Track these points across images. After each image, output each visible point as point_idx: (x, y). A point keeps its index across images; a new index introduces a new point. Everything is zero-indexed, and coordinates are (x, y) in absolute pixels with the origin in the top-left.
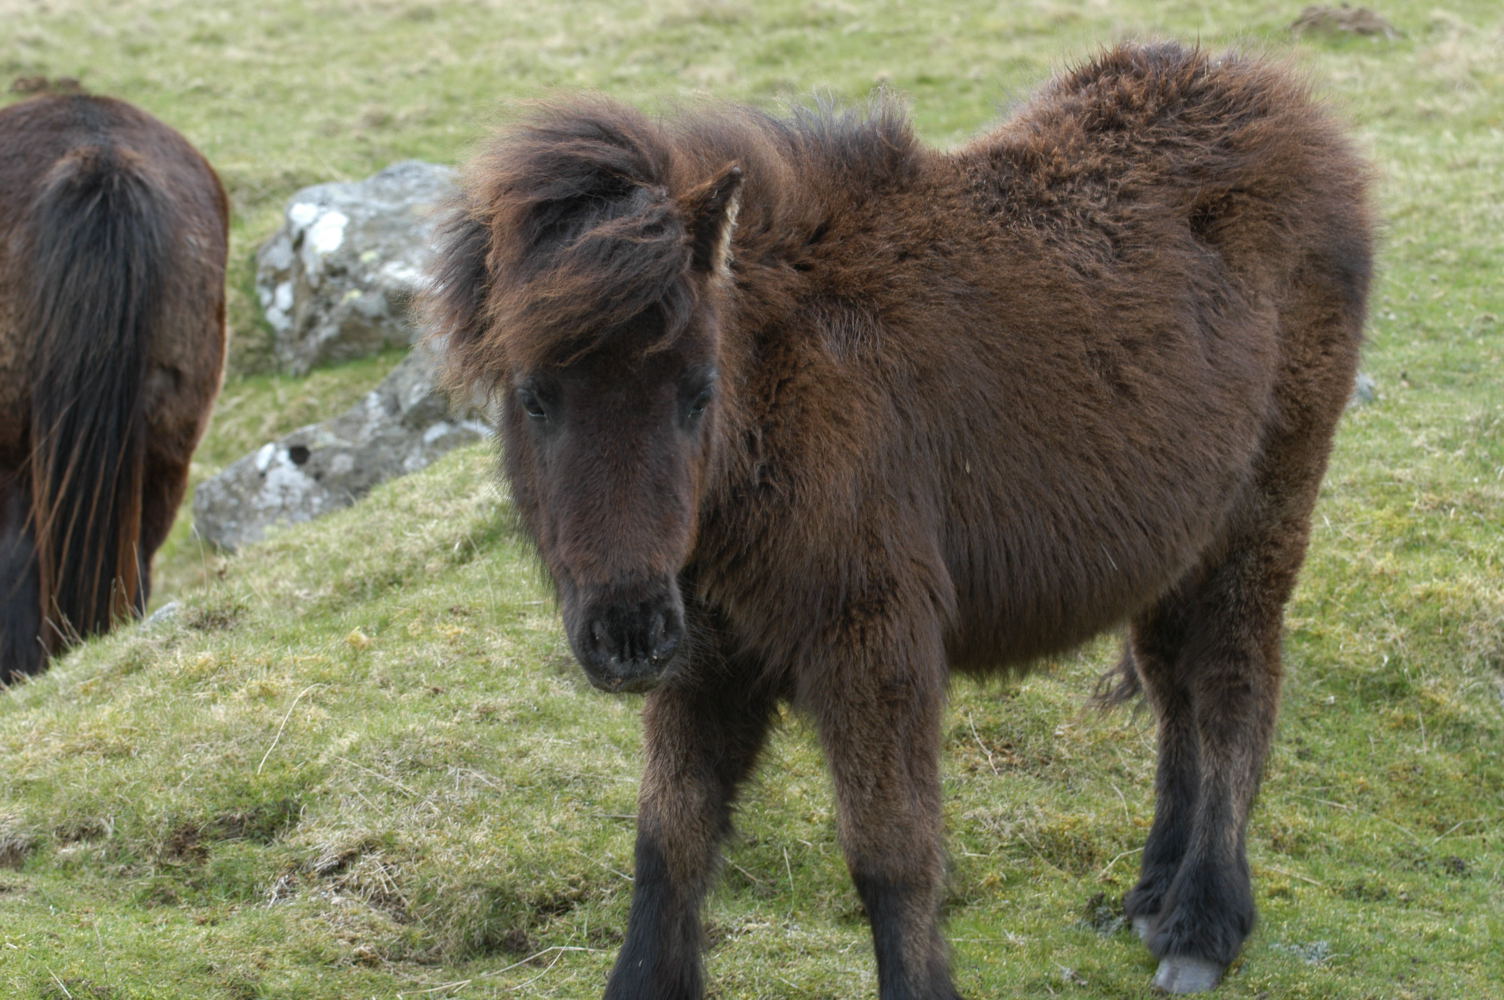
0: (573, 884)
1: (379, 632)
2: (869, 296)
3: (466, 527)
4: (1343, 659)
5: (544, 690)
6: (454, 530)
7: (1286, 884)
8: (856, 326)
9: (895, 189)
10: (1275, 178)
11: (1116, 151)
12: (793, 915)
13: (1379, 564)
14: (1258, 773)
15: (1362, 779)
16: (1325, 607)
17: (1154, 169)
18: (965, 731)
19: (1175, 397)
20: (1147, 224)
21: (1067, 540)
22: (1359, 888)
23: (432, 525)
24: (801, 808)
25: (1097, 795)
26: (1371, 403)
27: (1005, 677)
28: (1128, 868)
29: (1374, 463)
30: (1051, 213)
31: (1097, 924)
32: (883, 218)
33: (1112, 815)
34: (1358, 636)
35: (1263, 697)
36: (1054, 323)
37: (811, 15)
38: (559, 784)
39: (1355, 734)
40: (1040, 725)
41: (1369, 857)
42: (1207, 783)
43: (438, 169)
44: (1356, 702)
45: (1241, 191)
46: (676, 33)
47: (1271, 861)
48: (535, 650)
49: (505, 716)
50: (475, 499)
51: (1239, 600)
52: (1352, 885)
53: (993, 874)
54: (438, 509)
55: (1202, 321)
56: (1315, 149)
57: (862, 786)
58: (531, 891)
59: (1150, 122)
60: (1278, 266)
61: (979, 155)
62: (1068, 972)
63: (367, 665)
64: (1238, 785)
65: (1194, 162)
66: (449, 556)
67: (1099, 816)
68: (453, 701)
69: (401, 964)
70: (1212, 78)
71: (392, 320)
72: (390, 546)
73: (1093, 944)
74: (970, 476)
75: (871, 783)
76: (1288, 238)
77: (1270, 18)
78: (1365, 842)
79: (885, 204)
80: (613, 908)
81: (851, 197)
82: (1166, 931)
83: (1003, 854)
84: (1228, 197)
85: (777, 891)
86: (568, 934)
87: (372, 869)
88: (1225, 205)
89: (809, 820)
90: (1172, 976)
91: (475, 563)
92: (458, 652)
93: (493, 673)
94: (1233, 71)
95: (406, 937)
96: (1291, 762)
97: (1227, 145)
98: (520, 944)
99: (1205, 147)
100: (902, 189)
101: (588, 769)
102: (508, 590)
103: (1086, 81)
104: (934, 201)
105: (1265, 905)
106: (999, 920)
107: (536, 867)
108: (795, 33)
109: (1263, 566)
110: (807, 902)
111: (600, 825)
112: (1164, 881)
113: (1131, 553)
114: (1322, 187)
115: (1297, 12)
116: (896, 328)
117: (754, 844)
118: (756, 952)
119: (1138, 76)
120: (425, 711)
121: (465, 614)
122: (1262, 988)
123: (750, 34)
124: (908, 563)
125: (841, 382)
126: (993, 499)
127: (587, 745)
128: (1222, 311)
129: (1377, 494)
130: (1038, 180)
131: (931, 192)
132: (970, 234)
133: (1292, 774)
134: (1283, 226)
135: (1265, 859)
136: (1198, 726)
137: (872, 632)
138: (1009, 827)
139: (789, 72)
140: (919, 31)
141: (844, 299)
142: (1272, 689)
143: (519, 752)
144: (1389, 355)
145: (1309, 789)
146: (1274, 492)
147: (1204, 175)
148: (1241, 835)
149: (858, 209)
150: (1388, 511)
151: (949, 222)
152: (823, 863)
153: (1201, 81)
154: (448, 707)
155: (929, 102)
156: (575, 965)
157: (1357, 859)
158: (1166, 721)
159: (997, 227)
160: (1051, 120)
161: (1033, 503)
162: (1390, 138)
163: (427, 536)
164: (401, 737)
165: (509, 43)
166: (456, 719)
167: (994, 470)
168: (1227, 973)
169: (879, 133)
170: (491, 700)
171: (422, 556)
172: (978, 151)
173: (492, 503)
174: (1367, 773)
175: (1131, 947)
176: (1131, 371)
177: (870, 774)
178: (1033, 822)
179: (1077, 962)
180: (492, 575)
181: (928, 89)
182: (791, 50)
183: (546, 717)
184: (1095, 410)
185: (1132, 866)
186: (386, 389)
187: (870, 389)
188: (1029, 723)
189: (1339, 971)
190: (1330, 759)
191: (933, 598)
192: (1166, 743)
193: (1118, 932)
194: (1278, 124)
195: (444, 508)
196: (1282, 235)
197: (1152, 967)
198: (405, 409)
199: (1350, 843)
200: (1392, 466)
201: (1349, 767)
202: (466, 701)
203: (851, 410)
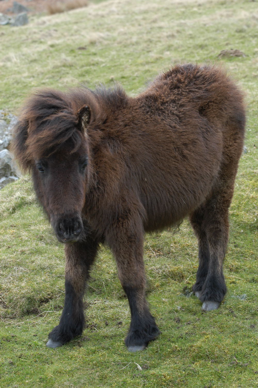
0: (49, 295)
2: (118, 137)
3: (13, 204)
4: (244, 220)
5: (37, 245)
6: (10, 205)
7: (234, 280)
8: (116, 144)
9: (122, 108)
10: (219, 98)
11: (178, 94)
12: (107, 298)
13: (252, 195)
14: (225, 252)
15: (252, 251)
16: (238, 207)
17: (188, 98)
18: (147, 247)
20: (187, 113)
21: (172, 197)
22: (253, 280)
23: (4, 204)
24: (106, 270)
25: (183, 261)
26: (246, 153)
27: (157, 232)
28: (193, 279)
29: (248, 169)
30: (162, 112)
31: (186, 294)
32: (120, 116)
33: (187, 266)
34: (248, 214)
35: (225, 232)
37: (92, 62)
38: (43, 269)
39: (249, 240)
40: (167, 244)
41: (255, 271)
42: (212, 256)
44: (248, 231)
45: (211, 102)
46: (57, 70)
47: (230, 275)
48: (34, 234)
49: (27, 252)
50: (15, 197)
51: (217, 208)
52: (251, 279)
53: (157, 284)
54: (5, 200)
55: (204, 137)
57: (124, 264)
58: (38, 297)
59: (186, 86)
60: (222, 121)
62: (179, 307)
64: (220, 256)
65: (199, 95)
66: (9, 212)
67: (184, 266)
68: (14, 250)
69: (6, 319)
70: (201, 73)
73: (185, 300)
74: (146, 182)
75: (126, 262)
76: (224, 114)
77: (212, 54)
78: (254, 267)
79: (120, 112)
80: (60, 300)
81: (112, 111)
82: (204, 295)
83: (160, 278)
84: (208, 104)
85: (102, 292)
86: (49, 308)
88: (207, 106)
89: (109, 273)
90: (206, 306)
91: (16, 213)
92: (14, 237)
93: (23, 241)
94: (207, 71)
95: (7, 312)
96: (233, 248)
97: (207, 90)
98: (36, 311)
99: (201, 91)
100: (124, 108)
101: (50, 265)
102: (26, 219)
103: (169, 76)
104: (132, 111)
105: (229, 286)
106: (160, 295)
107: (39, 291)
108: (88, 68)
109: (222, 199)
110: (110, 294)
111: (54, 279)
112: (202, 282)
113: (188, 199)
115: (219, 52)
116: (126, 144)
117: (95, 281)
118: (98, 309)
119: (182, 74)
120: (7, 253)
121: (15, 227)
122: (230, 307)
123: (76, 69)
124: (133, 205)
126: (153, 187)
127: (49, 258)
128: (209, 134)
129: (250, 177)
130: (158, 104)
131: (131, 108)
132: (142, 119)
133: (233, 251)
134: (222, 110)
135: (228, 274)
136: (208, 241)
137: (125, 224)
138: (161, 271)
139: (87, 78)
140: (121, 65)
141: (112, 138)
142: (227, 230)
143: (32, 261)
144: (250, 140)
145: (238, 255)
146: (224, 179)
147: (201, 99)
148: (222, 268)
149: (113, 114)
150: (253, 181)
151: (137, 116)
152: (113, 284)
153: (199, 74)
154: (12, 251)
155: (125, 83)
156: (51, 316)
157: (252, 272)
158: (200, 240)
159: (149, 117)
160: (160, 87)
161: (163, 188)
162: (246, 83)
163: (3, 207)
165: (13, 76)
166: (15, 254)
167: (152, 180)
168: (221, 305)
169: (117, 94)
170: (23, 249)
171: (2, 212)
172: (142, 97)
173: (19, 197)
175: (195, 300)
176: (186, 152)
177: (126, 260)
178: (167, 269)
179: (181, 305)
180: (21, 216)
181: (124, 80)
182: (87, 72)
183: (38, 252)
184: (177, 163)
187: (120, 161)
188: (164, 244)
189: (250, 302)
190: (243, 247)
191: (140, 214)
192: (200, 246)
193: (191, 296)
194: (219, 84)
195: (7, 199)
196: (222, 113)
199: (250, 268)
200: (253, 169)
201: (248, 248)
202: (17, 249)
203: (116, 167)
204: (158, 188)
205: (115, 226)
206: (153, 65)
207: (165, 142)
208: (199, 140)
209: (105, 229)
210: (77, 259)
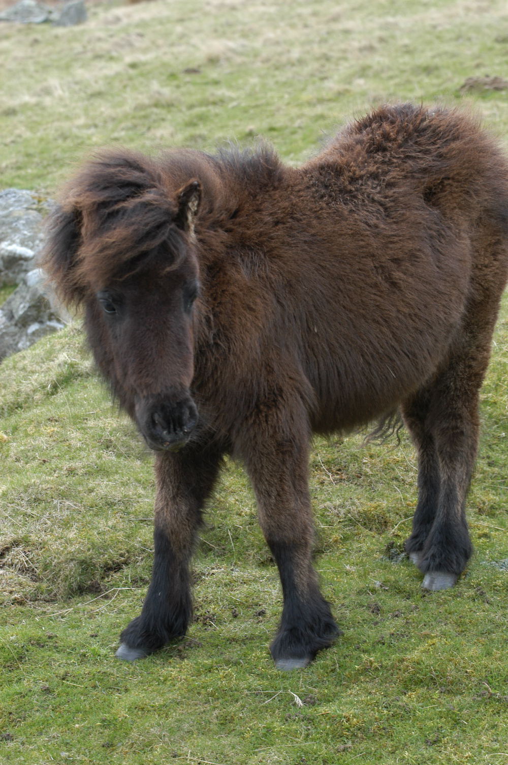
0: (122, 555)
1: (13, 433)
2: (260, 244)
3: (53, 376)
5: (100, 457)
6: (47, 378)
7: (486, 531)
8: (256, 260)
9: (271, 189)
10: (465, 171)
11: (383, 163)
12: (235, 564)
14: (470, 476)
16: (497, 387)
17: (403, 170)
18: (317, 463)
19: (420, 287)
20: (401, 199)
21: (369, 364)
23: (35, 376)
24: (235, 508)
25: (387, 492)
27: (340, 435)
28: (405, 528)
30: (351, 196)
31: (391, 558)
32: (266, 204)
33: (395, 502)
35: (471, 437)
36: (356, 252)
37: (211, 99)
38: (111, 505)
40: (355, 458)
42: (444, 482)
43: (24, 192)
45: (449, 179)
46: (142, 113)
47: (478, 520)
48: (93, 437)
49: (80, 472)
50: (57, 362)
51: (456, 388)
53: (336, 536)
54: (38, 368)
55: (432, 246)
56: (484, 155)
57: (270, 496)
58: (100, 560)
59: (400, 146)
60: (469, 217)
61: (313, 169)
62: (378, 583)
63: (8, 451)
64: (460, 483)
65: (423, 166)
66: (46, 391)
67: (388, 502)
68: (54, 466)
69: (36, 602)
70: (430, 122)
71: (7, 272)
72: (14, 388)
73: (390, 568)
74: (317, 334)
75: (274, 493)
76: (474, 200)
77: (449, 85)
79: (267, 197)
80: (144, 567)
81: (250, 193)
82: (427, 559)
83: (340, 525)
84: (442, 182)
85: (226, 552)
86: (121, 581)
87: (18, 555)
88: (440, 186)
89: (240, 515)
90: (432, 582)
91: (59, 394)
92: (54, 441)
93: (73, 450)
94: (441, 117)
95: (38, 588)
96: (485, 468)
97: (440, 156)
98: (97, 588)
99: (429, 158)
100: (275, 189)
101: (125, 496)
102: (78, 407)
103: (366, 126)
104: (291, 194)
105: (477, 543)
106: (341, 559)
107: (102, 548)
108: (203, 109)
109: (467, 370)
110: (242, 556)
111: (133, 525)
112: (425, 534)
113: (402, 368)
114: (488, 174)
115: (463, 82)
116: (276, 260)
117: (213, 529)
118: (218, 584)
119: (392, 123)
120: (40, 472)
121: (56, 421)
122: (478, 585)
123: (180, 111)
124: (287, 380)
125: (250, 289)
126: (330, 345)
127: (123, 484)
128: (443, 241)
130: (344, 180)
131: (290, 189)
132: (311, 210)
133: (486, 474)
134: (471, 196)
135: (475, 519)
136: (438, 453)
137: (271, 417)
138: (343, 511)
139: (202, 130)
140: (268, 104)
141: (248, 246)
142: (475, 433)
143: (89, 490)
145: (495, 481)
146: (471, 332)
147: (429, 172)
148: (463, 508)
149: (253, 200)
151: (300, 204)
152: (249, 537)
153: (425, 123)
154: (51, 469)
155: (276, 140)
156: (126, 597)
158: (422, 451)
159: (324, 205)
160: (348, 148)
161: (350, 345)
163: (33, 382)
164: (28, 486)
165: (56, 124)
166: (56, 475)
167: (329, 330)
168: (460, 579)
169: (262, 161)
170: (73, 464)
171: (32, 392)
172: (312, 166)
173: (66, 363)
175: (410, 568)
176: (397, 275)
177: (273, 489)
178: (355, 508)
179: (383, 578)
180: (68, 400)
181: (275, 133)
182: (202, 118)
183: (101, 471)
184: (380, 296)
185: (407, 527)
186: (6, 308)
187: (264, 293)
188: (349, 457)
190: (505, 465)
191: (302, 397)
192: (422, 462)
193: (402, 561)
194: (465, 144)
195: (41, 367)
196: (470, 200)
197: (421, 578)
198: (16, 317)
202: (60, 466)
203: (255, 303)
204: (341, 347)
205: (251, 421)
206: (332, 105)
207: (355, 255)
208: (423, 253)
210: (178, 486)
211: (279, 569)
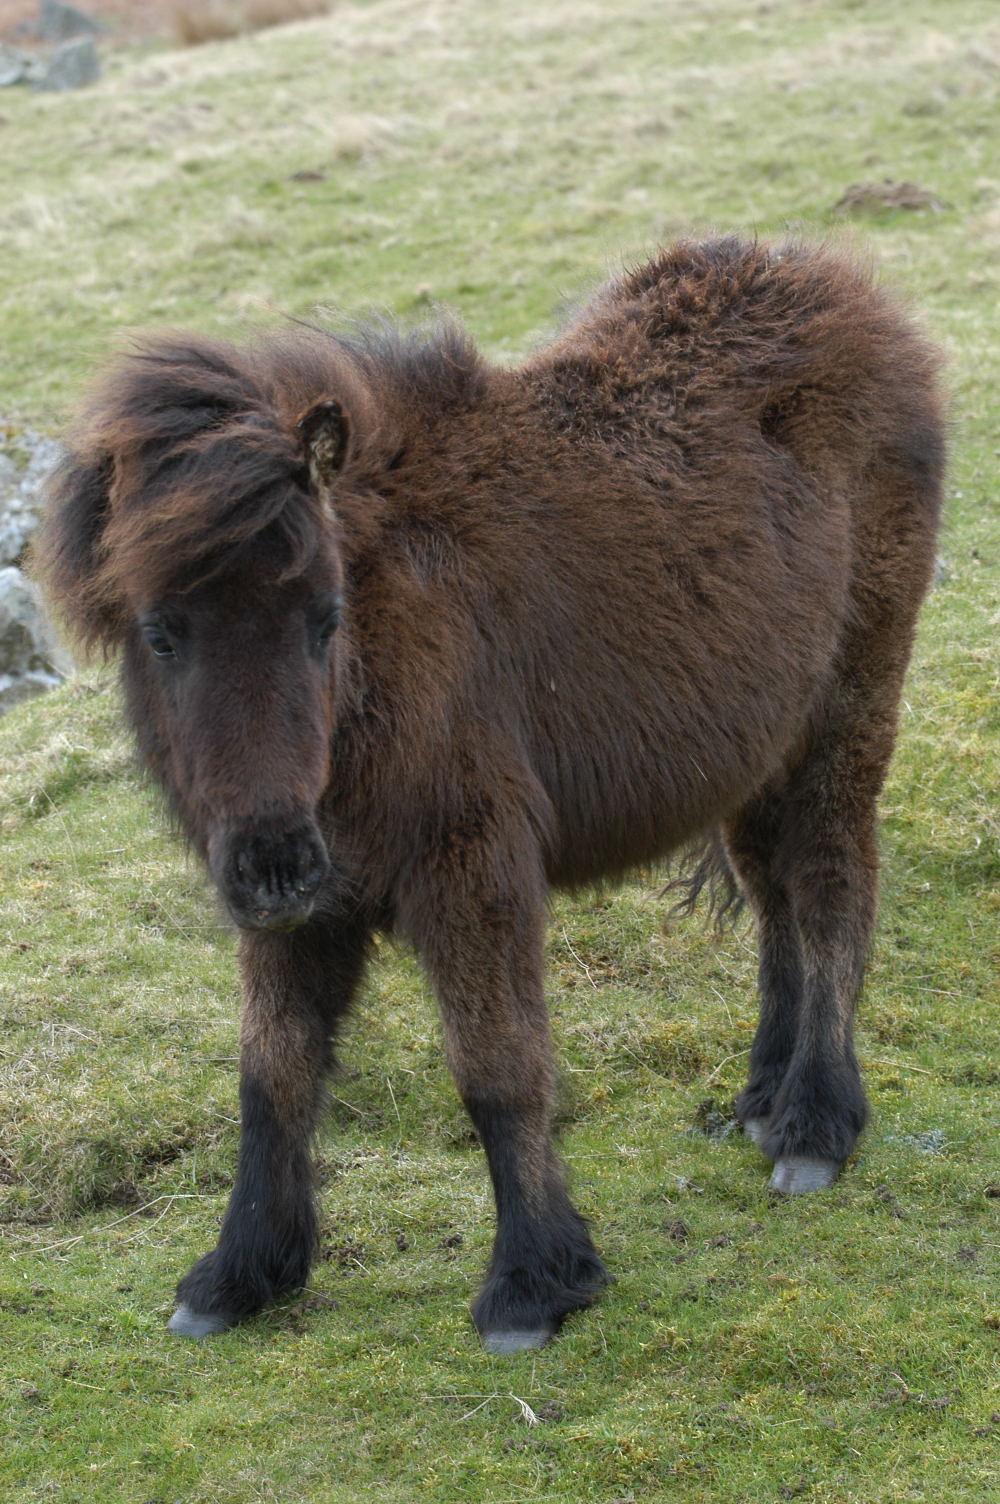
0: (178, 1131)
2: (446, 519)
3: (39, 780)
4: (935, 844)
5: (132, 938)
6: (27, 784)
7: (896, 1075)
8: (437, 548)
9: (464, 409)
10: (842, 371)
11: (682, 356)
12: (402, 1145)
13: (964, 746)
14: (861, 967)
15: (963, 964)
16: (913, 793)
17: (721, 371)
18: (559, 946)
19: (755, 604)
20: (716, 430)
21: (655, 753)
22: (970, 1074)
23: (5, 781)
24: (401, 1036)
25: (698, 1001)
26: (943, 585)
27: (600, 890)
28: (735, 1072)
29: (952, 644)
30: (619, 425)
31: (708, 1130)
32: (455, 439)
33: (714, 1020)
34: (948, 820)
35: (862, 891)
36: (629, 536)
37: (346, 232)
38: (155, 1031)
39: (954, 919)
40: (635, 935)
41: (976, 1042)
42: (811, 980)
44: (952, 888)
45: (810, 387)
46: (211, 261)
47: (879, 1054)
48: (120, 898)
49: (95, 968)
50: (47, 751)
51: (831, 797)
52: (962, 1071)
53: (600, 1088)
54: (9, 764)
55: (780, 527)
56: (881, 338)
57: (468, 1011)
58: (136, 1141)
59: (714, 324)
61: (543, 370)
62: (683, 1181)
64: (842, 981)
65: (761, 362)
66: (25, 810)
67: (702, 1022)
68: (42, 957)
69: (11, 1225)
70: (773, 273)
73: (706, 1151)
74: (555, 695)
75: (478, 1006)
76: (859, 432)
77: (813, 200)
78: (972, 1027)
79: (455, 424)
80: (221, 1152)
82: (778, 1132)
83: (608, 1068)
84: (798, 394)
85: (384, 1122)
86: (177, 1182)
88: (794, 403)
89: (410, 1049)
90: (789, 1177)
91: (51, 816)
92: (43, 907)
93: (80, 925)
94: (795, 264)
95: (14, 1197)
96: (891, 952)
97: (793, 341)
98: (130, 1196)
99: (771, 345)
100: (471, 409)
101: (183, 1015)
102: (89, 839)
103: (647, 284)
104: (503, 419)
105: (877, 1098)
106: (609, 1133)
107: (139, 1117)
108: (331, 251)
109: (852, 760)
110: (415, 1129)
111: (200, 1070)
112: (774, 1083)
113: (718, 761)
114: (890, 375)
115: (840, 193)
116: (476, 550)
117: (357, 1077)
118: (368, 1185)
119: (699, 276)
120: (15, 968)
121: (47, 868)
122: (880, 1181)
123: (286, 256)
124: (501, 782)
125: (429, 607)
126: (580, 717)
127: (179, 990)
128: (798, 513)
129: (957, 676)
130: (604, 392)
132: (540, 451)
133: (893, 964)
134: (853, 420)
135: (872, 1051)
136: (798, 924)
137: (472, 855)
138: (612, 1039)
139: (328, 292)
140: (457, 241)
142: (869, 882)
143: (112, 1002)
144: (960, 534)
145: (911, 978)
146: (859, 686)
147: (771, 375)
148: (849, 1033)
149: (430, 432)
150: (969, 691)
151: (519, 440)
152: (427, 1091)
153: (763, 277)
154: (37, 963)
155: (473, 312)
156: (187, 1212)
157: (967, 1045)
158: (765, 919)
159: (567, 443)
160: (613, 328)
161: (619, 718)
162: (943, 313)
165: (41, 284)
166: (46, 974)
167: (578, 688)
168: (844, 1170)
169: (445, 355)
170: (80, 953)
172: (541, 365)
173: (64, 753)
174: (969, 958)
175: (745, 1150)
176: (707, 580)
177: (476, 997)
178: (635, 1033)
179: (692, 1170)
180: (70, 826)
181: (471, 298)
182: (329, 269)
183: (137, 965)
184: (677, 621)
185: (738, 1069)
187: (455, 613)
188: (624, 934)
189: (956, 1159)
190: (930, 946)
191: (530, 818)
192: (766, 942)
193: (730, 1137)
194: (843, 316)
195: (16, 763)
196: (853, 429)
197: (767, 1169)
199: (957, 1029)
200: (970, 646)
201: (950, 953)
202: (55, 956)
203: (439, 634)
204: (601, 721)
205: (432, 865)
206: (583, 240)
207: (629, 541)
208: (759, 536)
209: (395, 878)
210: (287, 994)
211: (488, 1153)
